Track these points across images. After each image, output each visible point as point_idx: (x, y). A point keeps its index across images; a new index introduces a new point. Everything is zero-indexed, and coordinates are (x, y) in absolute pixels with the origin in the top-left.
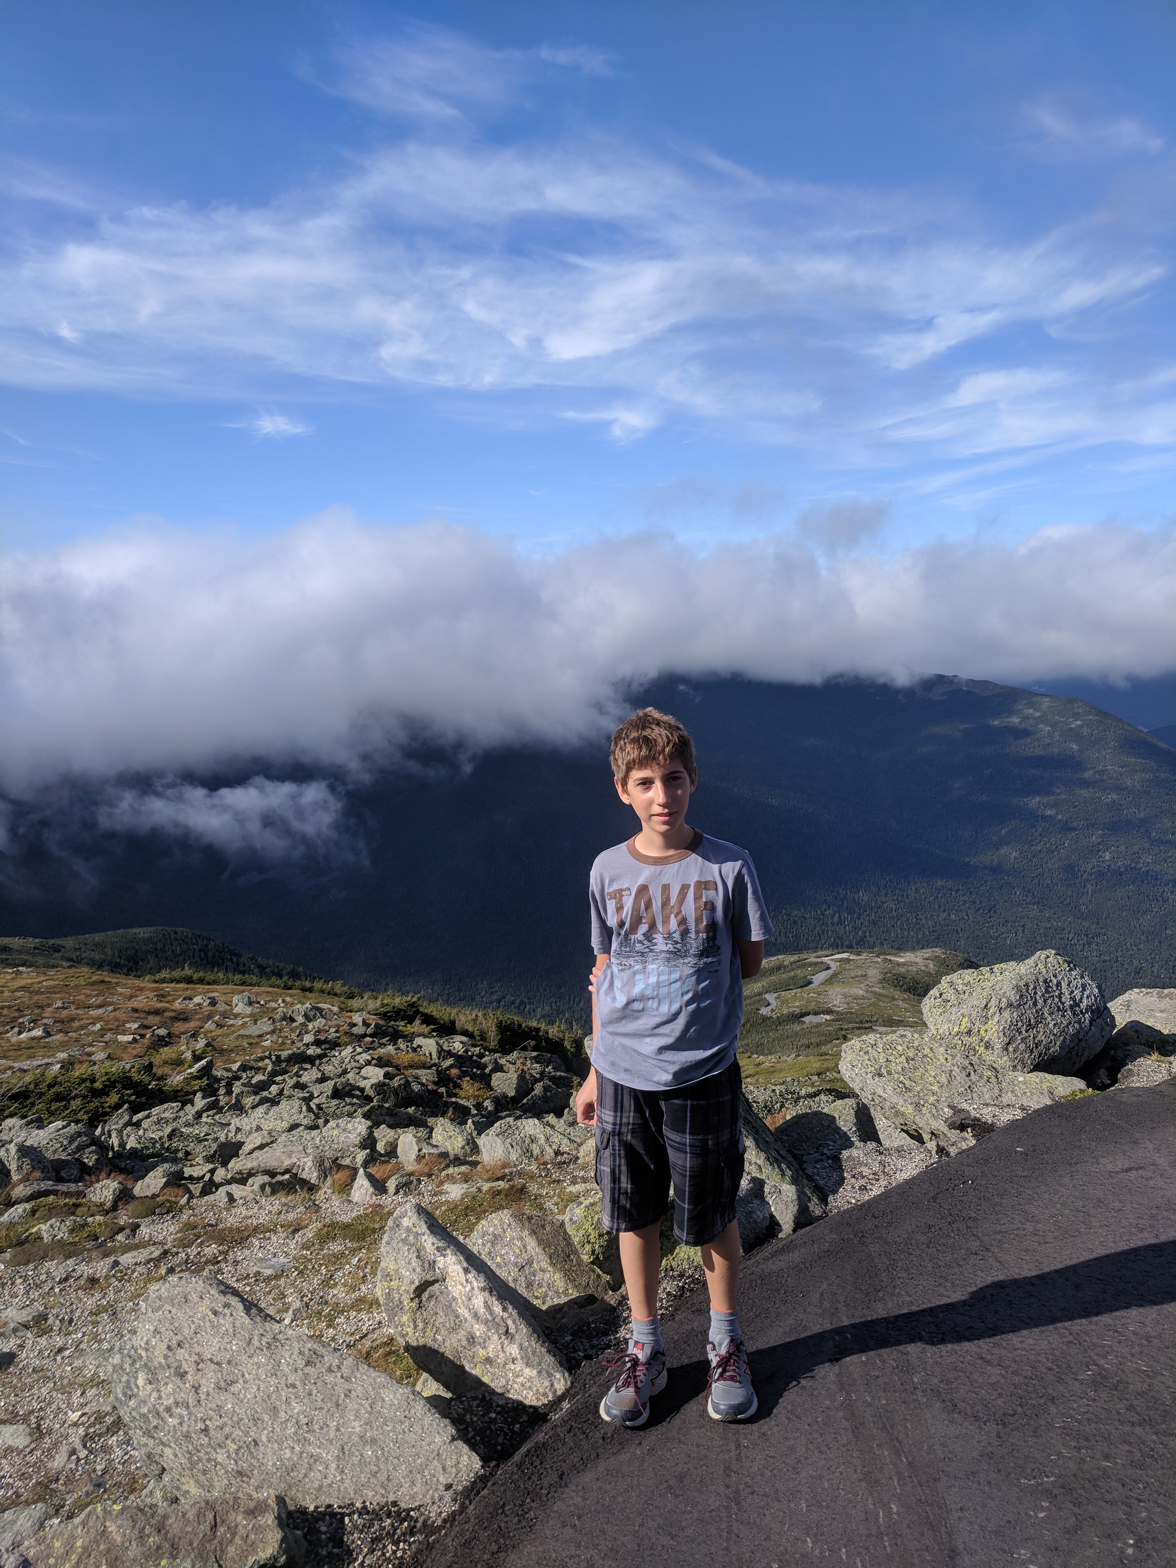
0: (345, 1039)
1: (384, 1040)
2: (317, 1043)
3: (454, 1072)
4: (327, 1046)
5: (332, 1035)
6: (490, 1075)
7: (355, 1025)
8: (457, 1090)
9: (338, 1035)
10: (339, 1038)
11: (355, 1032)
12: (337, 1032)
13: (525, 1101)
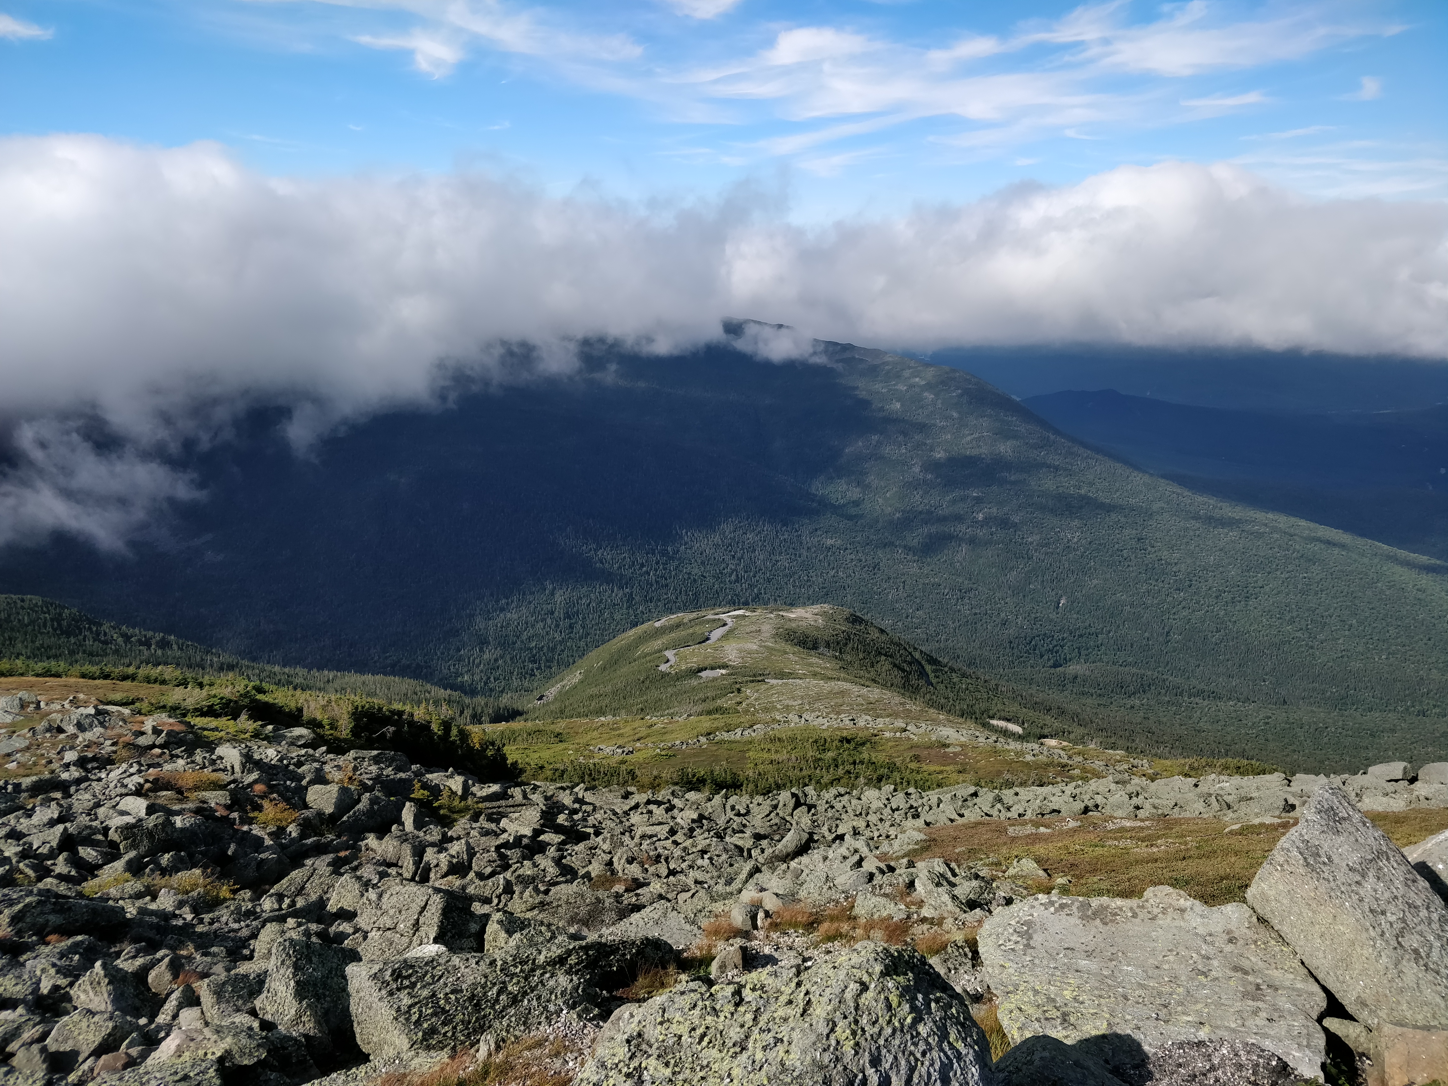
0: (124, 753)
1: (178, 751)
2: (82, 762)
3: (259, 788)
4: (95, 765)
5: (107, 748)
6: (306, 788)
7: (143, 733)
8: (256, 814)
9: (114, 748)
10: (115, 752)
11: (140, 743)
12: (113, 744)
13: (345, 818)
